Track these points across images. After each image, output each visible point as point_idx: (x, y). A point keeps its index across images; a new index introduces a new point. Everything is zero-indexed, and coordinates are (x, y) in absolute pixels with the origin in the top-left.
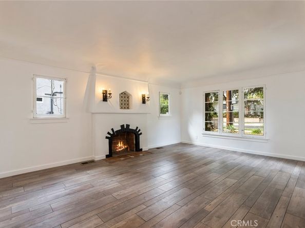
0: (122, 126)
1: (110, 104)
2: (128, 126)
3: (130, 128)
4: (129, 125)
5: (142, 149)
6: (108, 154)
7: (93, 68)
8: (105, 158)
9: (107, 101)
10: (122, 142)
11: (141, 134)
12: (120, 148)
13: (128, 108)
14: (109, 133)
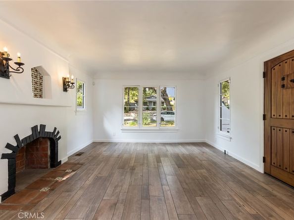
0: (34, 129)
2: (43, 127)
3: (46, 130)
5: (61, 162)
11: (60, 138)
13: (41, 96)
14: (9, 146)
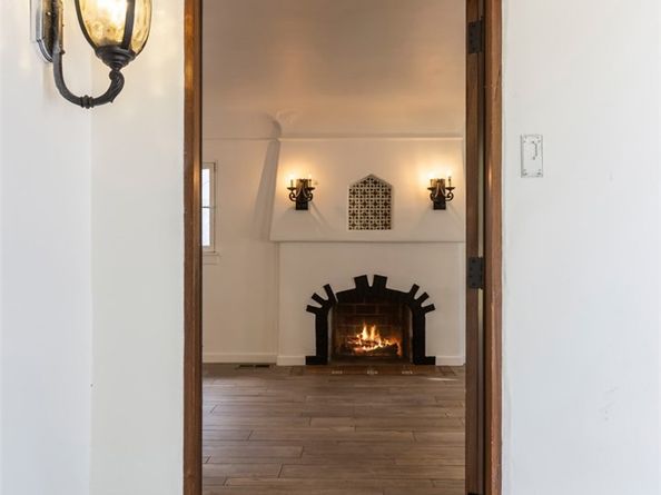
0: (361, 280)
1: (317, 217)
2: (381, 280)
3: (389, 287)
4: (385, 279)
5: (434, 358)
6: (313, 353)
7: (277, 125)
8: (304, 363)
9: (306, 208)
10: (373, 329)
11: (431, 308)
12: (368, 343)
13: (387, 226)
14: (315, 297)
